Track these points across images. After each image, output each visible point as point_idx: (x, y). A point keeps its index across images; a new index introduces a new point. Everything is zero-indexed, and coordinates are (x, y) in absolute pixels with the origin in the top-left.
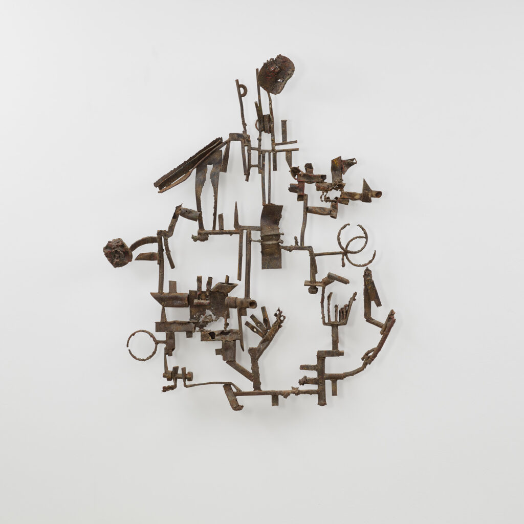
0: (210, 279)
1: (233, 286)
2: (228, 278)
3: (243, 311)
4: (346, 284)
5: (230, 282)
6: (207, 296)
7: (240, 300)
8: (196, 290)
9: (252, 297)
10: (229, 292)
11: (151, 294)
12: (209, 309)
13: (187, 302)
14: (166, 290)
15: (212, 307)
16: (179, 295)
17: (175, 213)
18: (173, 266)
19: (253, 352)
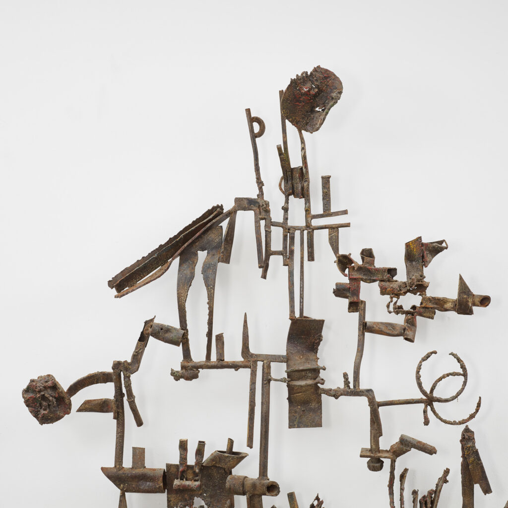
0: (202, 445)
1: (239, 457)
2: (231, 442)
3: (256, 500)
4: (431, 454)
5: (234, 450)
6: (196, 474)
7: (252, 481)
8: (178, 463)
9: (272, 476)
10: (234, 467)
11: (103, 469)
12: (200, 496)
13: (162, 484)
14: (128, 463)
15: (205, 492)
16: (149, 472)
17: (142, 333)
18: (139, 423)
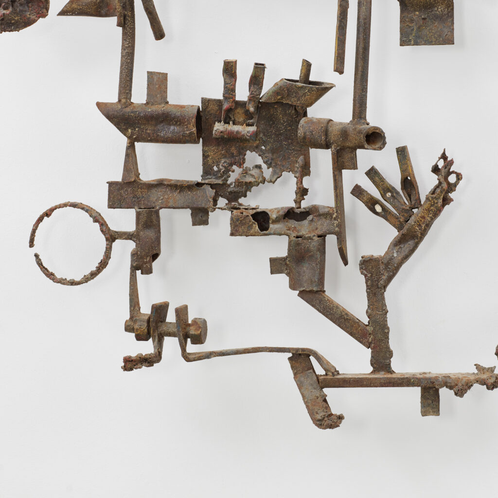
0: (259, 71)
1: (321, 89)
2: (307, 66)
3: (347, 156)
5: (312, 78)
6: (249, 115)
7: (341, 126)
8: (221, 97)
9: (373, 119)
10: (311, 104)
11: (99, 105)
12: (256, 149)
13: (194, 130)
14: (139, 95)
15: (264, 143)
16: (174, 110)
18: (159, 34)
19: (372, 268)
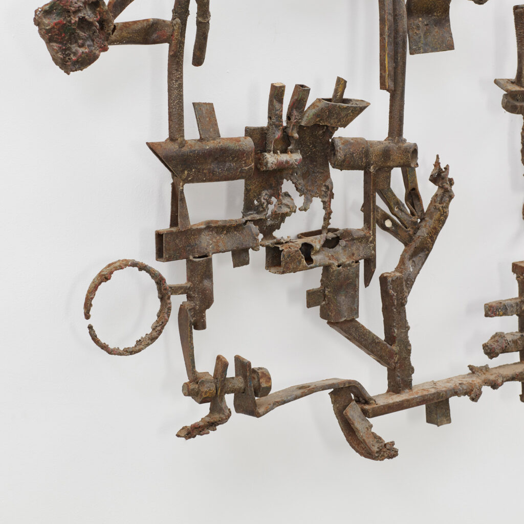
2: (341, 84)
3: (382, 176)
5: (346, 96)
11: (147, 143)
12: (292, 176)
13: (253, 165)
19: (398, 287)
